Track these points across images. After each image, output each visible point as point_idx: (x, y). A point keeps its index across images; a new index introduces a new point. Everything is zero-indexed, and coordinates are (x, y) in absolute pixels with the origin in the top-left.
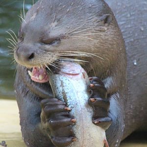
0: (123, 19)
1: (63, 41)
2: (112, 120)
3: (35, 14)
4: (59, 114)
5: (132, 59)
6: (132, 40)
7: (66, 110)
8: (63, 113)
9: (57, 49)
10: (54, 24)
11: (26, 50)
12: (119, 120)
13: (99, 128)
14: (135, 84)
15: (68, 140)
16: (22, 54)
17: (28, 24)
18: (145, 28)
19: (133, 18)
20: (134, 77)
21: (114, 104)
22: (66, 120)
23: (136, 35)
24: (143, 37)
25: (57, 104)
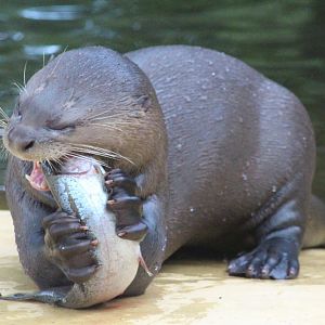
0: (160, 86)
1: (78, 129)
2: (147, 228)
3: (43, 85)
4: (73, 236)
5: (175, 142)
6: (174, 115)
7: (83, 231)
8: (78, 235)
9: (70, 139)
10: (69, 104)
11: (23, 135)
12: (159, 230)
13: (130, 242)
14: (180, 179)
15: (90, 270)
16: (17, 140)
17: (32, 98)
18: (191, 98)
19: (174, 83)
20: (179, 169)
21: (150, 208)
22: (83, 244)
23: (180, 108)
24: (189, 111)
25: (68, 223)
